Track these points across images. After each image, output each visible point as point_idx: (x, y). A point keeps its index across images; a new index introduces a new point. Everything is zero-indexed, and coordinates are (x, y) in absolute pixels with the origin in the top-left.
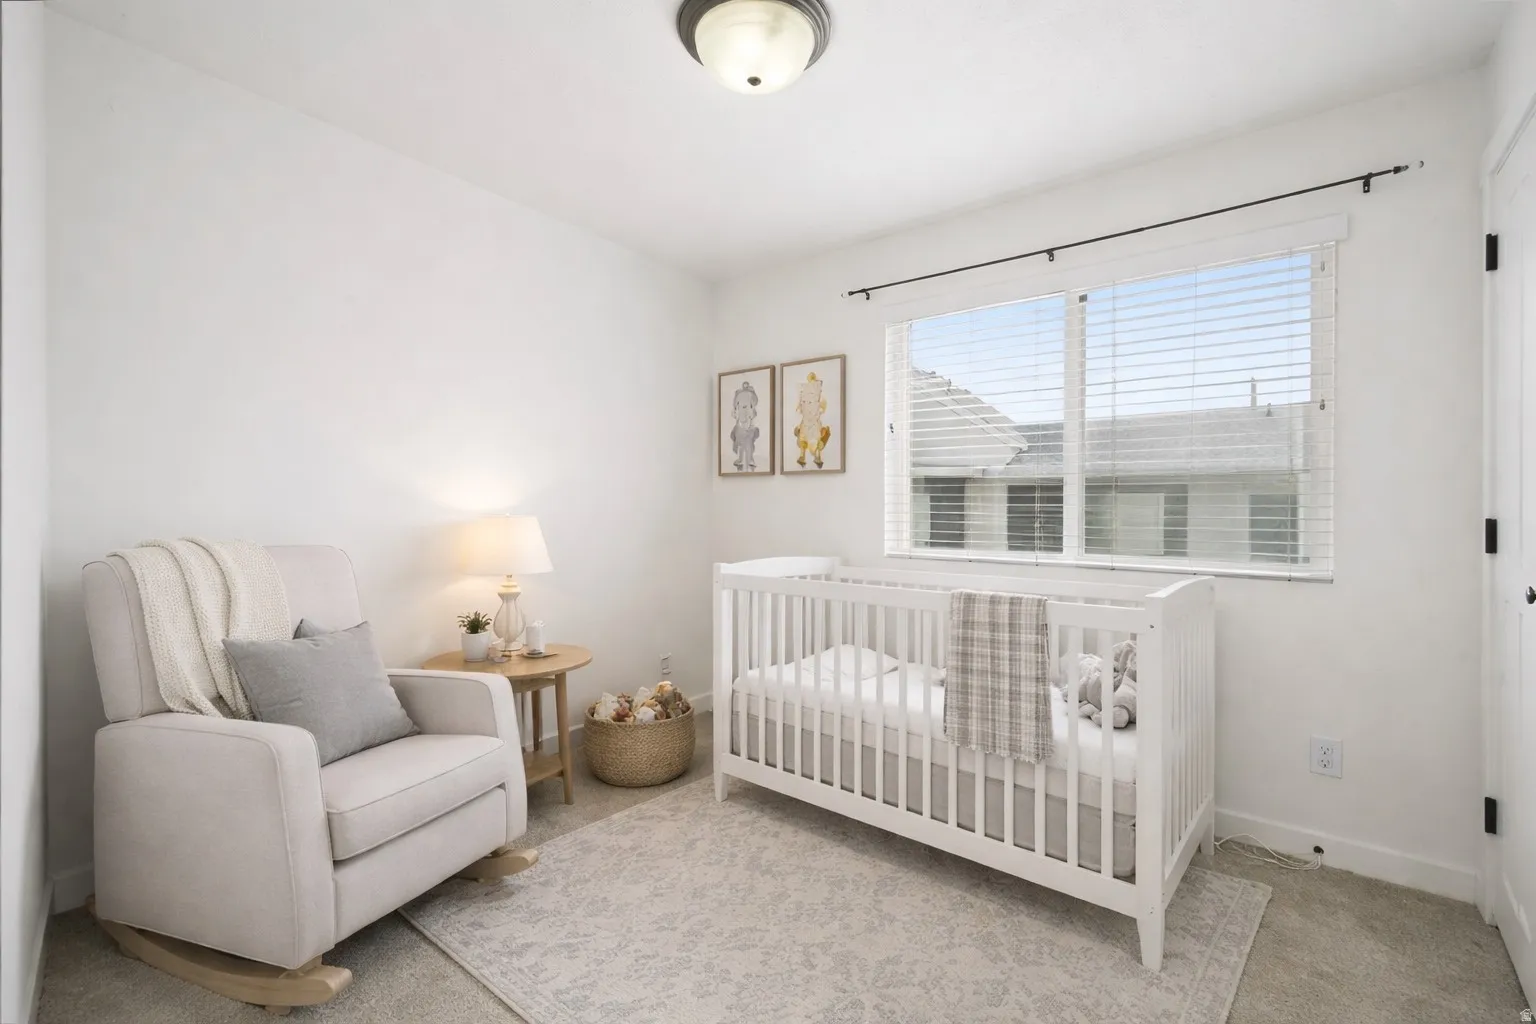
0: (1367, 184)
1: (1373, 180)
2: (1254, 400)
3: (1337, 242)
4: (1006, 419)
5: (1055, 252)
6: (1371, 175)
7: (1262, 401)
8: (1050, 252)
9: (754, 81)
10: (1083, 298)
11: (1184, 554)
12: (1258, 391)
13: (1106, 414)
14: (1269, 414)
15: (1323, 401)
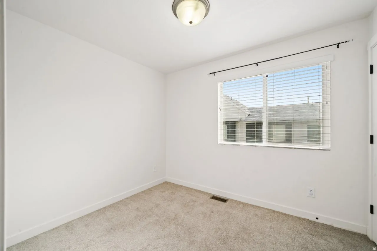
0: (338, 46)
1: (340, 45)
2: (308, 101)
3: (331, 61)
4: (246, 107)
5: (258, 64)
6: (339, 43)
7: (310, 102)
8: (257, 64)
9: (191, 22)
10: (267, 76)
11: (291, 143)
12: (309, 99)
13: (272, 105)
14: (312, 105)
15: (327, 101)
